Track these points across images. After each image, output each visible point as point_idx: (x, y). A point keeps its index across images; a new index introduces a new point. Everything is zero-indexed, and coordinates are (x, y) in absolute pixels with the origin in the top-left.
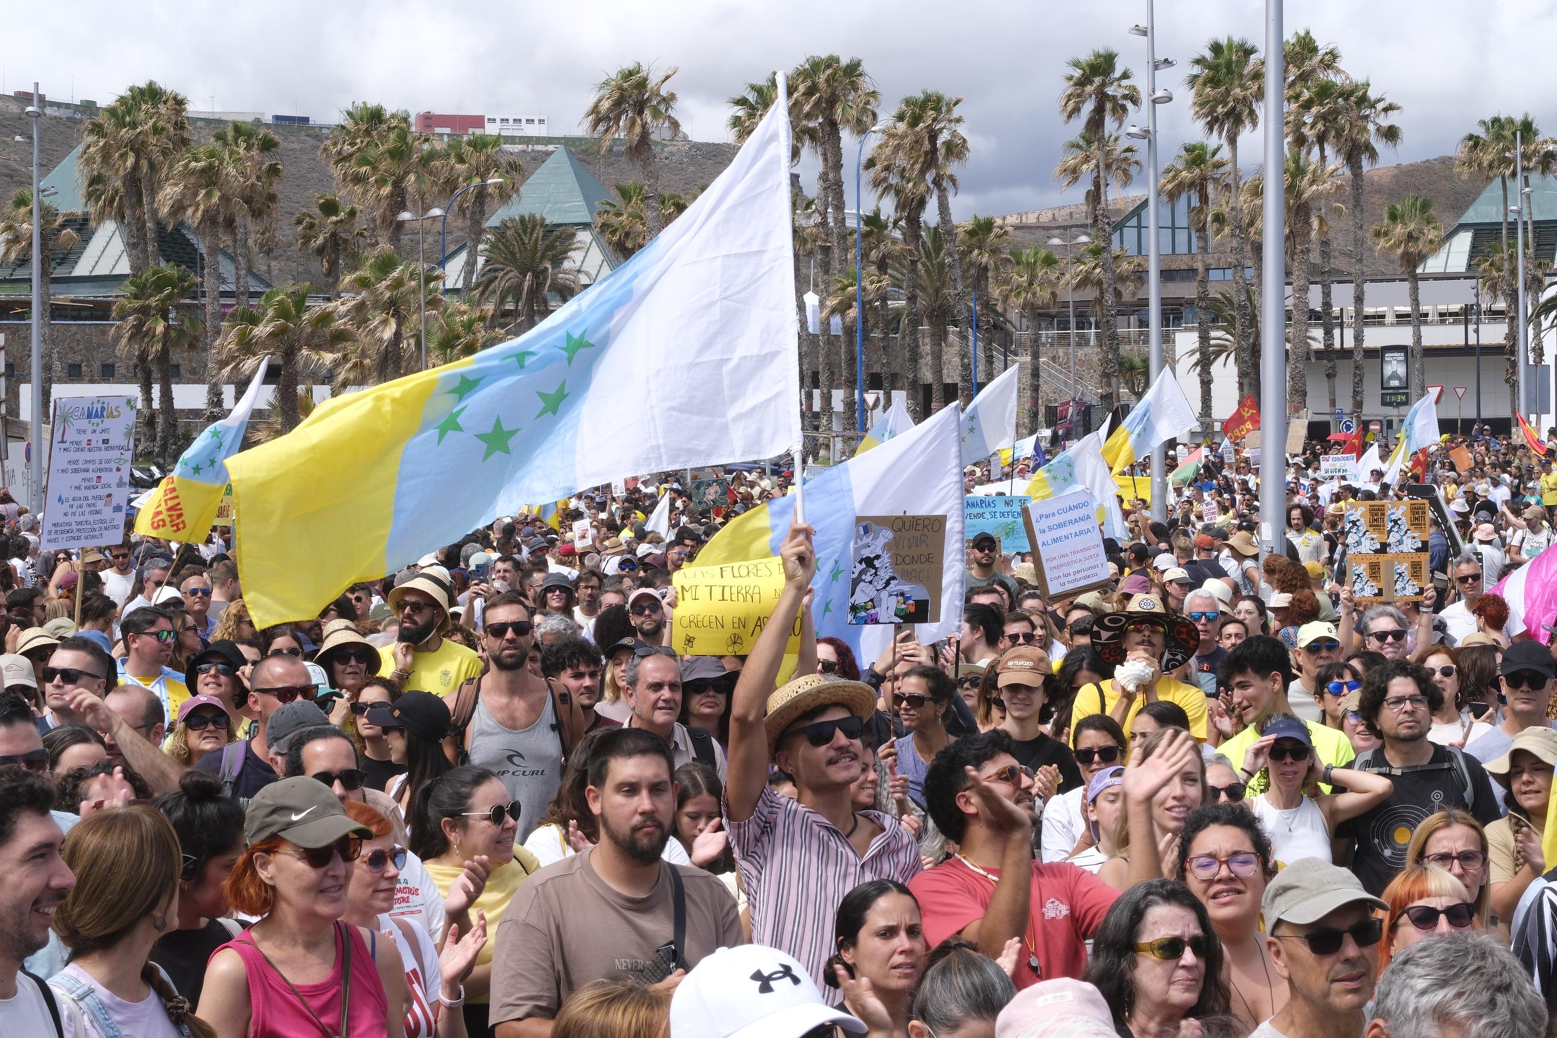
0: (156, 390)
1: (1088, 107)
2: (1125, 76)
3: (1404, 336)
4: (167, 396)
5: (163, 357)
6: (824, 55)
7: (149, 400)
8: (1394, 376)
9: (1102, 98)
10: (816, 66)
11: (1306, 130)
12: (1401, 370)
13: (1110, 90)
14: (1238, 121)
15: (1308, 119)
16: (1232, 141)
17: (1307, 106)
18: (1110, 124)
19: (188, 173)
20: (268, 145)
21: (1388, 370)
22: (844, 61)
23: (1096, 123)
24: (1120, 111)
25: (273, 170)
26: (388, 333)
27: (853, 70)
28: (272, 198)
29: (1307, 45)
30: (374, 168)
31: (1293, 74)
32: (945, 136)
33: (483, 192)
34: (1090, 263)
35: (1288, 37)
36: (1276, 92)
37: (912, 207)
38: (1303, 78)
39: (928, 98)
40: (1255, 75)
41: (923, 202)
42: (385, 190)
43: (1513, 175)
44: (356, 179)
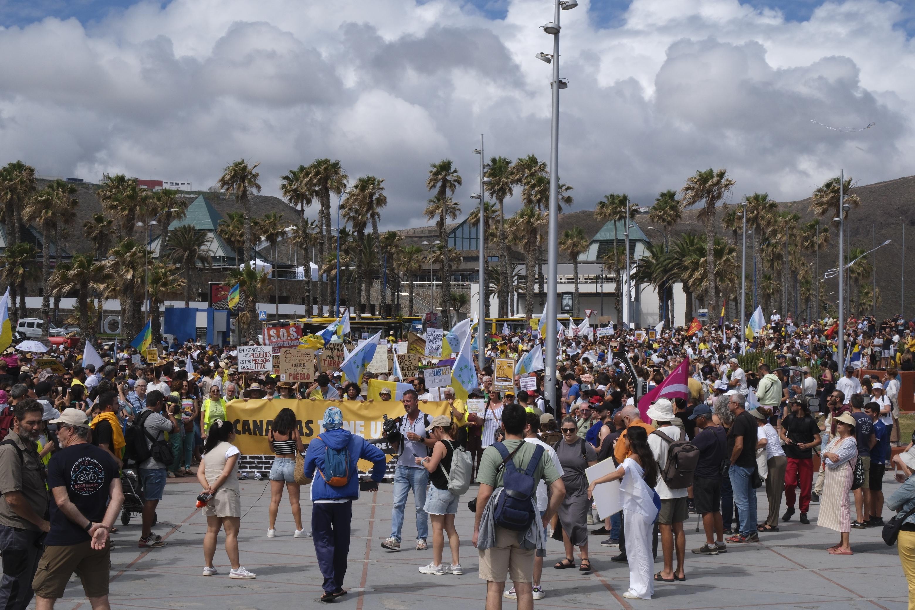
0: (18, 299)
1: (439, 184)
2: (455, 172)
4: (23, 302)
5: (22, 285)
6: (323, 159)
7: (14, 303)
8: (567, 305)
9: (445, 181)
10: (320, 163)
11: (533, 198)
12: (570, 303)
13: (449, 178)
14: (504, 193)
15: (533, 192)
16: (501, 201)
17: (533, 186)
18: (448, 192)
19: (37, 202)
20: (72, 191)
21: (565, 302)
22: (332, 161)
23: (442, 192)
24: (453, 187)
25: (75, 203)
26: (128, 276)
27: (336, 165)
28: (74, 215)
29: (533, 161)
30: (121, 203)
31: (527, 172)
32: (377, 196)
33: (169, 214)
34: (438, 253)
35: (525, 157)
36: (519, 181)
37: (360, 226)
38: (532, 175)
39: (369, 179)
40: (512, 173)
41: (364, 225)
42: (126, 213)
43: (620, 219)
44: (112, 207)
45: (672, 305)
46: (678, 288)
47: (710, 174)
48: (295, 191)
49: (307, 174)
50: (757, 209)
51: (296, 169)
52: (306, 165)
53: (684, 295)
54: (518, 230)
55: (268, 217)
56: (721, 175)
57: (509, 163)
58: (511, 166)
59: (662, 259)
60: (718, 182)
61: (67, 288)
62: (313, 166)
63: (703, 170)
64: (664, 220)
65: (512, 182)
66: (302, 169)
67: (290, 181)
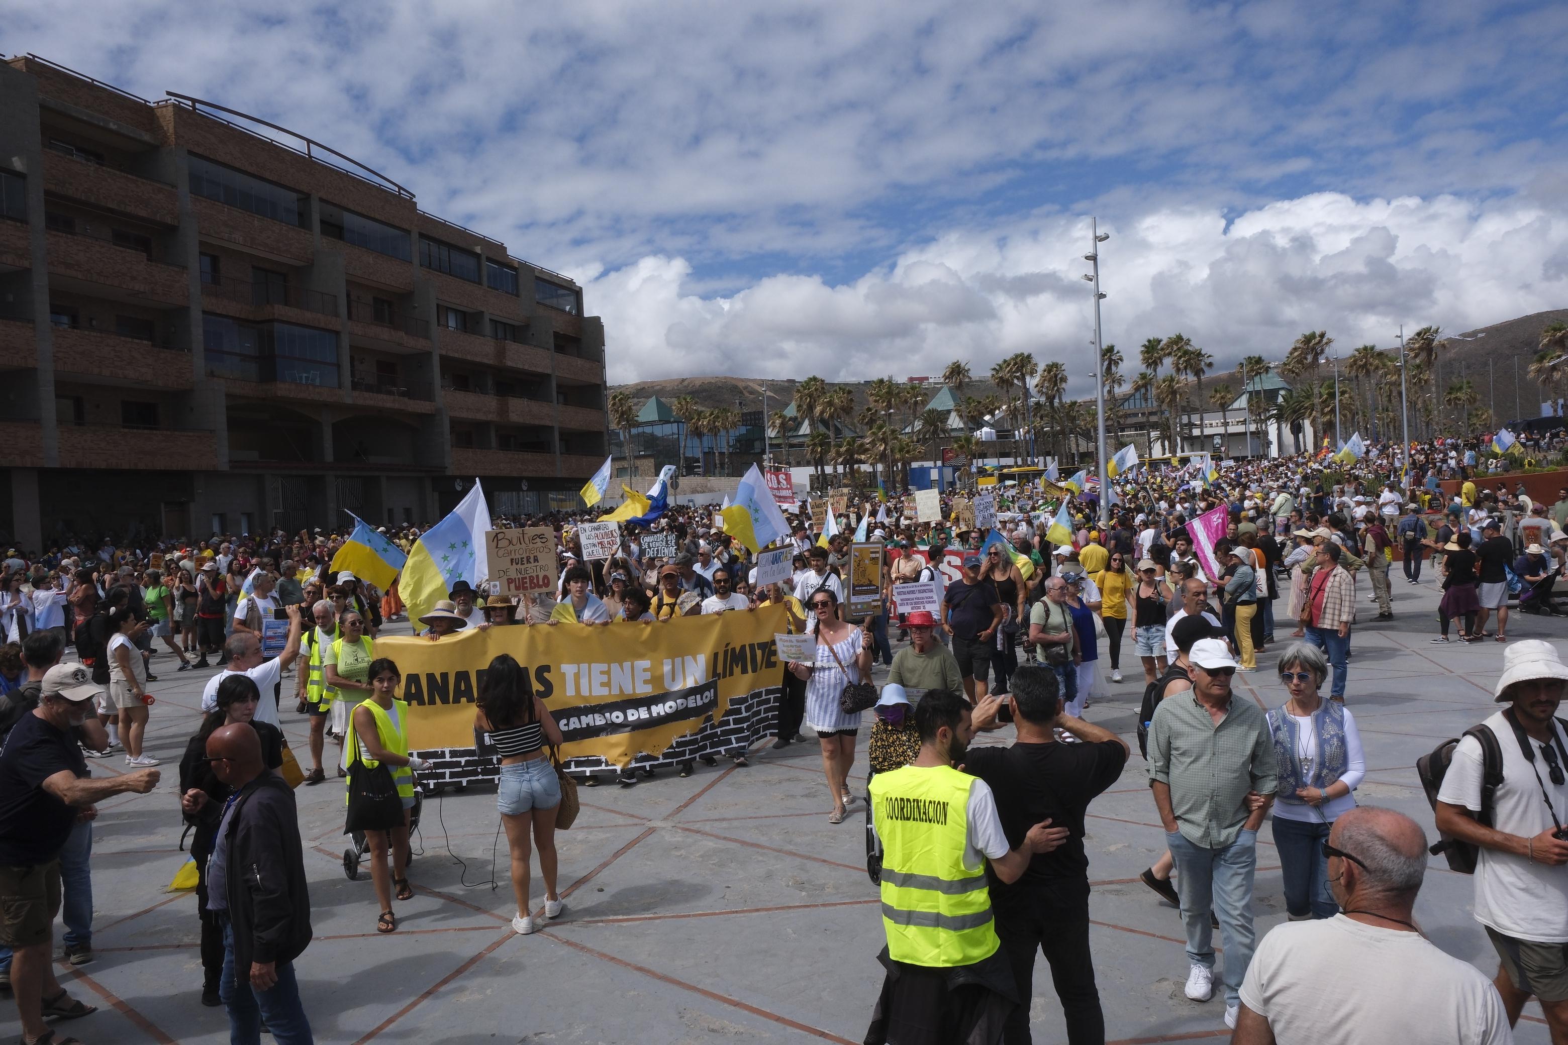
0: (819, 468)
1: (1106, 363)
2: (1118, 352)
3: (1221, 430)
4: (823, 470)
5: (821, 458)
6: (1019, 352)
7: (817, 471)
8: (1217, 443)
9: (1111, 360)
10: (1017, 356)
11: (1180, 366)
12: (1220, 442)
13: (1113, 358)
14: (1156, 364)
15: (1181, 362)
16: (1155, 371)
17: (1180, 357)
18: (1113, 368)
19: (823, 403)
20: (849, 392)
21: (1215, 442)
22: (1026, 354)
23: (1109, 368)
24: (1117, 364)
25: (852, 400)
26: (882, 448)
27: (1029, 356)
28: (852, 408)
29: (1179, 338)
30: (881, 398)
31: (1175, 348)
32: (1060, 376)
33: (916, 403)
34: (1109, 413)
35: (1173, 336)
36: (1169, 354)
37: (1051, 399)
38: (1179, 349)
39: (1053, 364)
40: (1162, 349)
41: (1054, 397)
42: (885, 404)
43: (1256, 375)
44: (876, 401)
45: (1304, 437)
46: (1307, 423)
47: (1313, 336)
48: (1001, 378)
49: (1008, 365)
50: (1366, 358)
51: (1000, 362)
52: (1007, 359)
53: (1311, 429)
54: (1162, 392)
55: (988, 398)
56: (1322, 335)
57: (1159, 341)
58: (1162, 344)
59: (1291, 403)
60: (1320, 342)
61: (840, 460)
62: (1013, 359)
63: (1307, 333)
64: (1293, 372)
65: (1165, 355)
66: (1005, 361)
67: (997, 371)
